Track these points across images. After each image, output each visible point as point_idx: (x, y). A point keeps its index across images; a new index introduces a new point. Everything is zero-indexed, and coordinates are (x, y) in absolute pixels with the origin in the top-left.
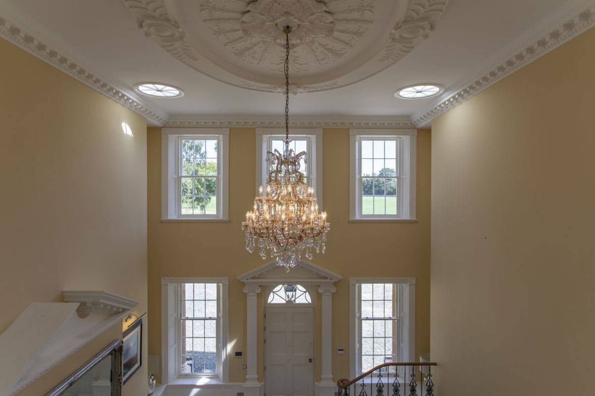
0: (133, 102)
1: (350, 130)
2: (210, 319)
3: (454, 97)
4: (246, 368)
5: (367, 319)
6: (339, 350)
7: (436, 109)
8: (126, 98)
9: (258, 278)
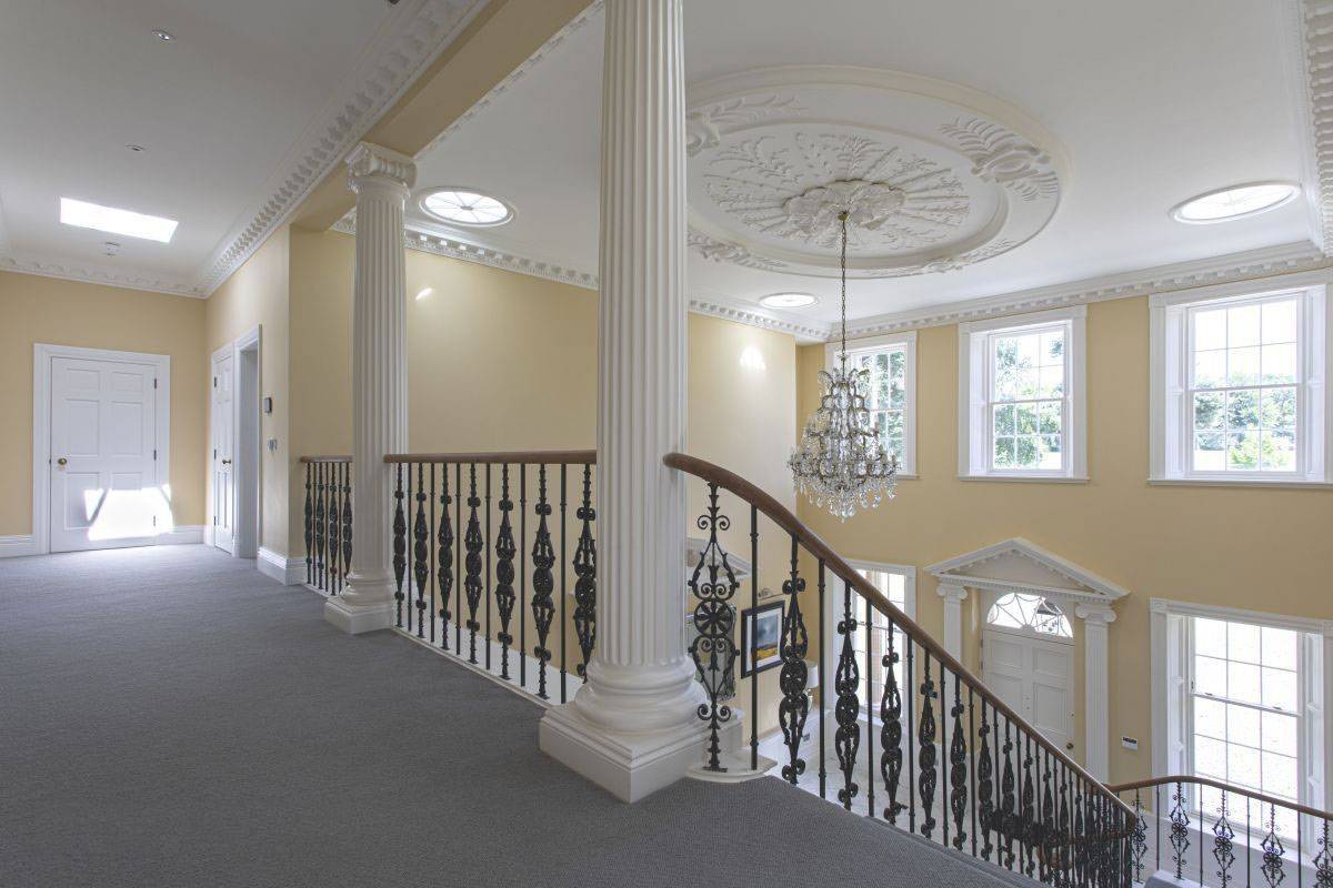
6: (1126, 740)
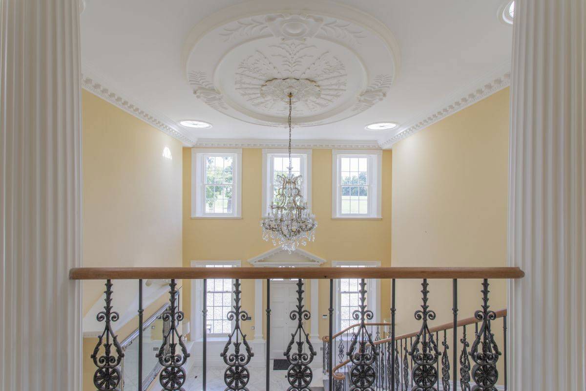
0: (175, 131)
1: (333, 151)
2: (227, 292)
3: (406, 131)
4: (254, 329)
5: (345, 292)
7: (395, 137)
8: (171, 130)
9: (263, 261)
